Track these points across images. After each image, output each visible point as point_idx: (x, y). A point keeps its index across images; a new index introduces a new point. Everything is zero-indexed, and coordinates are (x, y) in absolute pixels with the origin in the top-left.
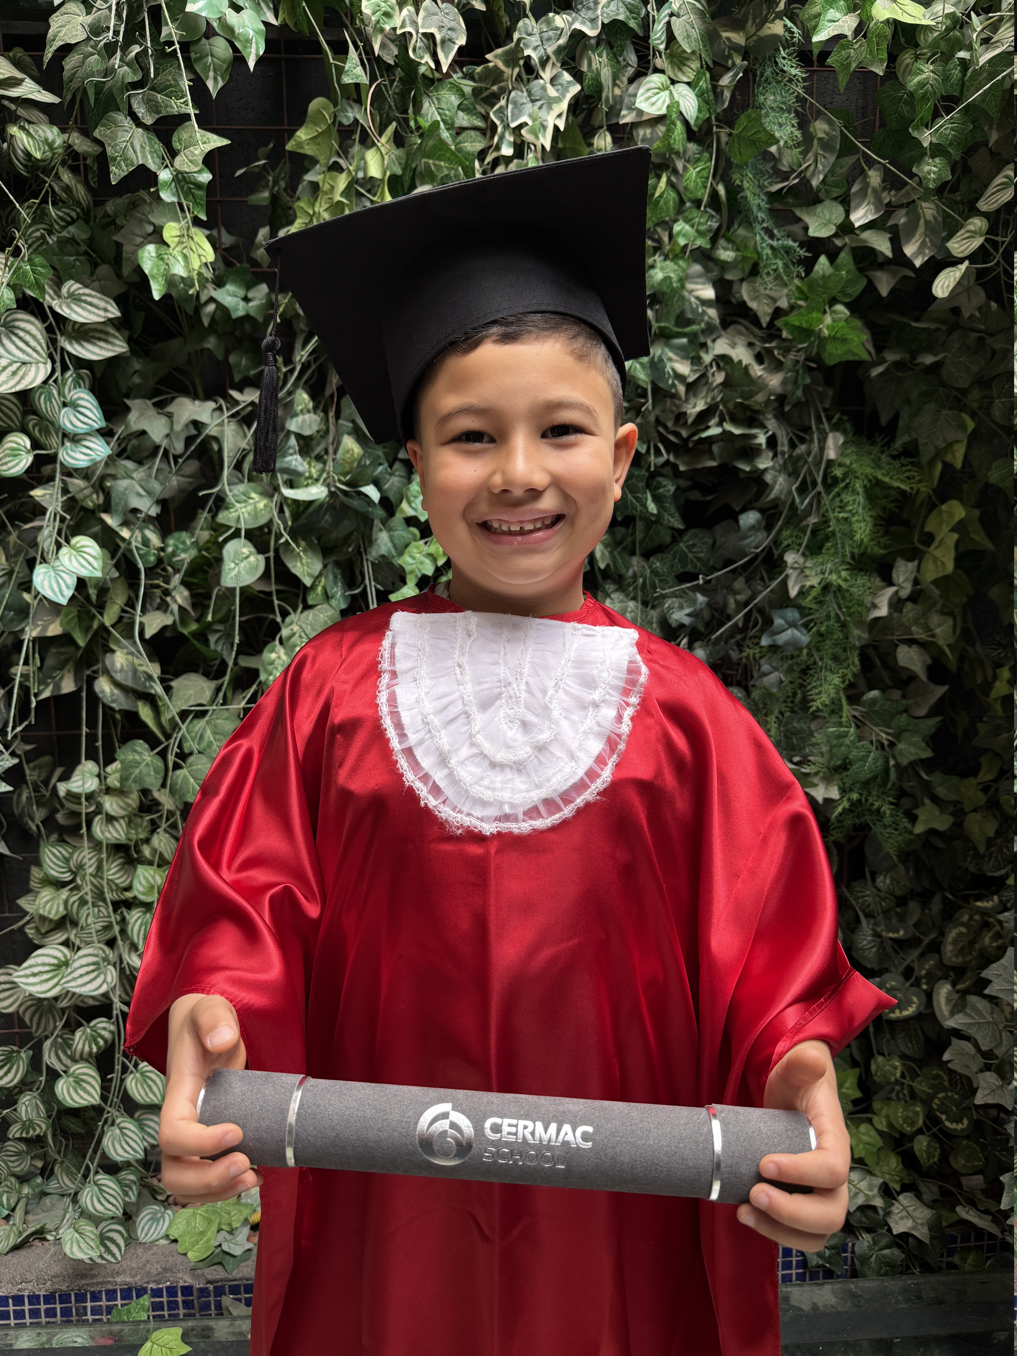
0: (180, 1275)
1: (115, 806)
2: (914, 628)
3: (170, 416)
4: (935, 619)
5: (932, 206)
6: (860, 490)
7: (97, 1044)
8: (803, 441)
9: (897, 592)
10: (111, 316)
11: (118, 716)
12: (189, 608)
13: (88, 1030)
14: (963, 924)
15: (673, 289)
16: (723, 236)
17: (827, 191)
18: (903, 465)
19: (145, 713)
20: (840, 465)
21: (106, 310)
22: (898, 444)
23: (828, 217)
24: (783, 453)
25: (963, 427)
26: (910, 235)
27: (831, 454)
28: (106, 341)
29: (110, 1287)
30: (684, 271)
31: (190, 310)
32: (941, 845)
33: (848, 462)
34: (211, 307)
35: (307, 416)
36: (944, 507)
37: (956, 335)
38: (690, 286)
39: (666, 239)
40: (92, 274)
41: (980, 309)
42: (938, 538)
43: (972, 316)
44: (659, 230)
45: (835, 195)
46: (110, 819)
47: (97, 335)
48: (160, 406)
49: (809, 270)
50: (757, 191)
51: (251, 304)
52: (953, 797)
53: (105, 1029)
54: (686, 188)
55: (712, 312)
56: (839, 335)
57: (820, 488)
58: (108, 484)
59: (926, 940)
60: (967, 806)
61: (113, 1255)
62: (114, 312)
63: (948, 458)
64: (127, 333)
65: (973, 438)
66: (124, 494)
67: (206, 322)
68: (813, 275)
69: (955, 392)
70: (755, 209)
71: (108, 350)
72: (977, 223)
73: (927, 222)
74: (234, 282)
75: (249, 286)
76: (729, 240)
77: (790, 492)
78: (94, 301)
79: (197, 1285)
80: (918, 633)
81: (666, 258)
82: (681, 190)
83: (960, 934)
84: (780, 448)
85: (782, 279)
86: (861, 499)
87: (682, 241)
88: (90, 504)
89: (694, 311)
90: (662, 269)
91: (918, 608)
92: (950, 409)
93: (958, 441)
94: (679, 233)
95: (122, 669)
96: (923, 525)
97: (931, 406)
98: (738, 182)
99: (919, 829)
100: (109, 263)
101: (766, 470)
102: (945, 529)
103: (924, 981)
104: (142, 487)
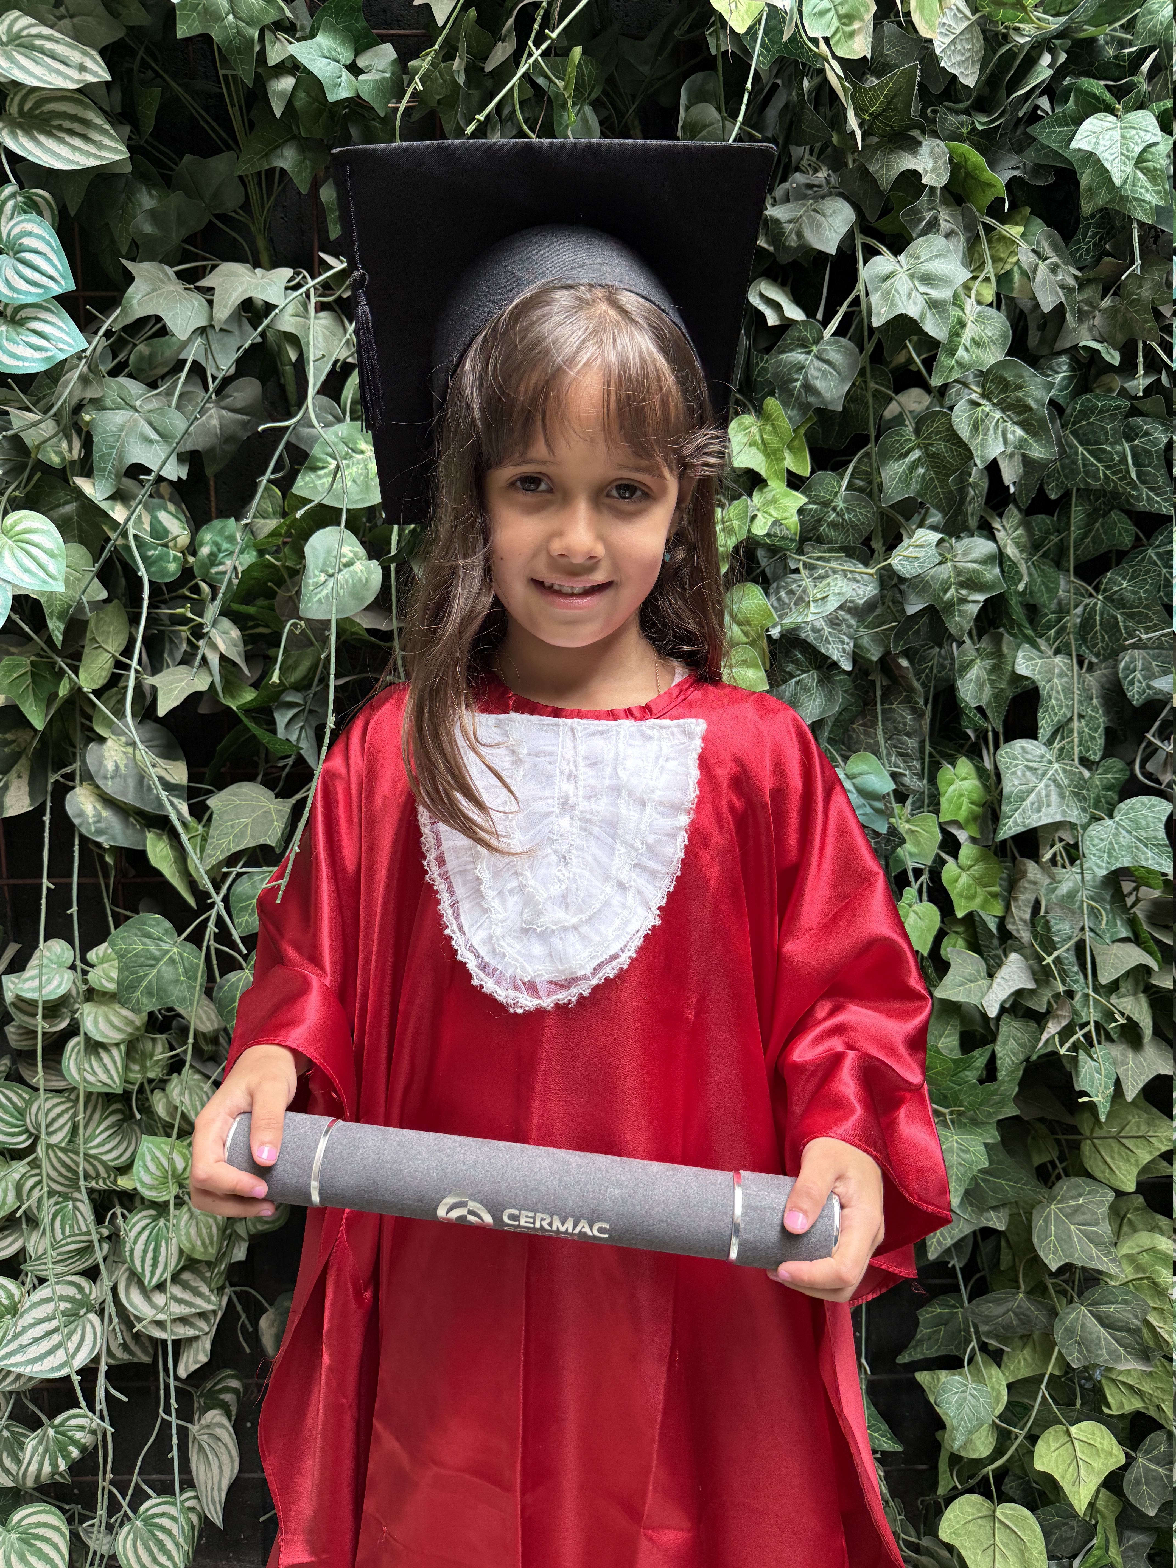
1: (103, 1024)
3: (208, 293)
7: (66, 1455)
10: (91, 78)
11: (109, 858)
12: (240, 661)
13: (51, 1432)
19: (158, 853)
21: (82, 68)
28: (85, 138)
46: (94, 1047)
47: (67, 124)
48: (190, 277)
51: (362, 77)
53: (81, 1428)
58: (86, 417)
62: (97, 71)
66: (117, 436)
67: (277, 109)
71: (89, 154)
74: (332, 29)
78: (60, 49)
88: (54, 459)
95: (117, 774)
104: (151, 424)
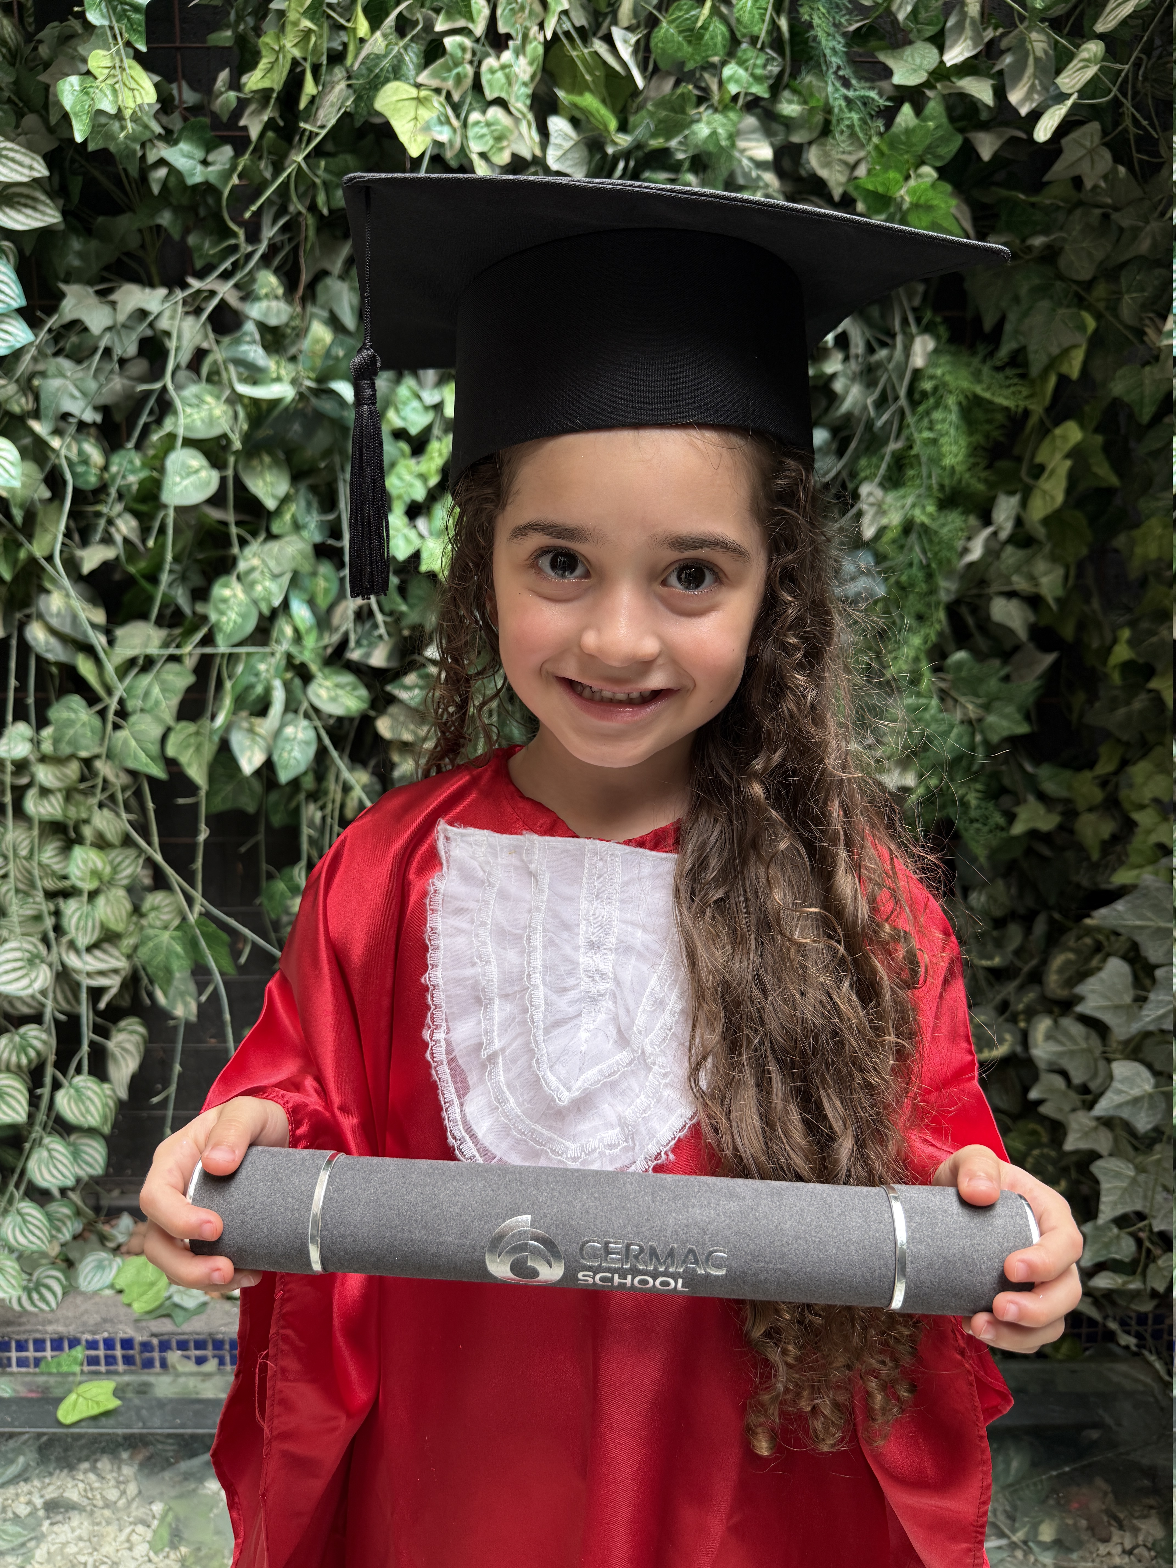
0: (120, 1326)
1: (50, 776)
2: (1015, 578)
3: (113, 304)
4: (1041, 566)
5: (1043, 37)
6: (954, 408)
7: (26, 1055)
8: (883, 344)
9: (995, 534)
10: (37, 175)
11: (54, 670)
12: (137, 541)
13: (17, 1039)
14: (1071, 950)
15: (721, 147)
16: (787, 86)
17: (919, 31)
18: (1007, 378)
19: (85, 668)
20: (932, 377)
21: (31, 168)
22: (1004, 352)
23: (918, 61)
24: (857, 356)
25: (1082, 327)
26: (1017, 78)
27: (918, 360)
28: (34, 209)
29: (38, 1336)
30: (735, 124)
31: (134, 171)
32: (1046, 851)
33: (939, 372)
34: (162, 172)
35: (274, 304)
36: (1058, 431)
37: (1078, 212)
38: (741, 144)
39: (715, 87)
40: (17, 126)
41: (1105, 177)
42: (1050, 467)
43: (1095, 187)
44: (706, 76)
45: (928, 34)
46: (45, 792)
47: (23, 200)
48: (103, 294)
49: (889, 124)
50: (832, 30)
51: (210, 169)
52: (1064, 793)
53: (36, 1038)
54: (738, 20)
55: (770, 178)
56: (922, 201)
57: (903, 401)
58: (36, 382)
59: (1026, 969)
60: (1081, 805)
61: (48, 1303)
62: (41, 170)
63: (1064, 369)
64: (61, 202)
65: (1096, 343)
66: (55, 395)
67: (156, 189)
68: (894, 129)
69: (1075, 287)
70: (828, 52)
71: (37, 219)
72: (1093, 49)
73: (1037, 60)
74: (190, 139)
75: (210, 147)
76: (795, 91)
77: (865, 407)
78: (18, 157)
79: (139, 1338)
80: (1020, 583)
81: (716, 110)
82: (733, 22)
83: (1068, 962)
84: (853, 351)
85: (858, 138)
86: (954, 417)
87: (733, 89)
88: (16, 409)
89: (747, 175)
90: (708, 123)
91: (1021, 554)
92: (1068, 306)
93: (1075, 346)
94: (730, 78)
95: (59, 614)
96: (1033, 456)
97: (1045, 304)
98: (806, 17)
99: (1018, 829)
100: (37, 111)
101: (834, 376)
102: (1058, 456)
103: (1022, 1017)
104: (77, 387)
